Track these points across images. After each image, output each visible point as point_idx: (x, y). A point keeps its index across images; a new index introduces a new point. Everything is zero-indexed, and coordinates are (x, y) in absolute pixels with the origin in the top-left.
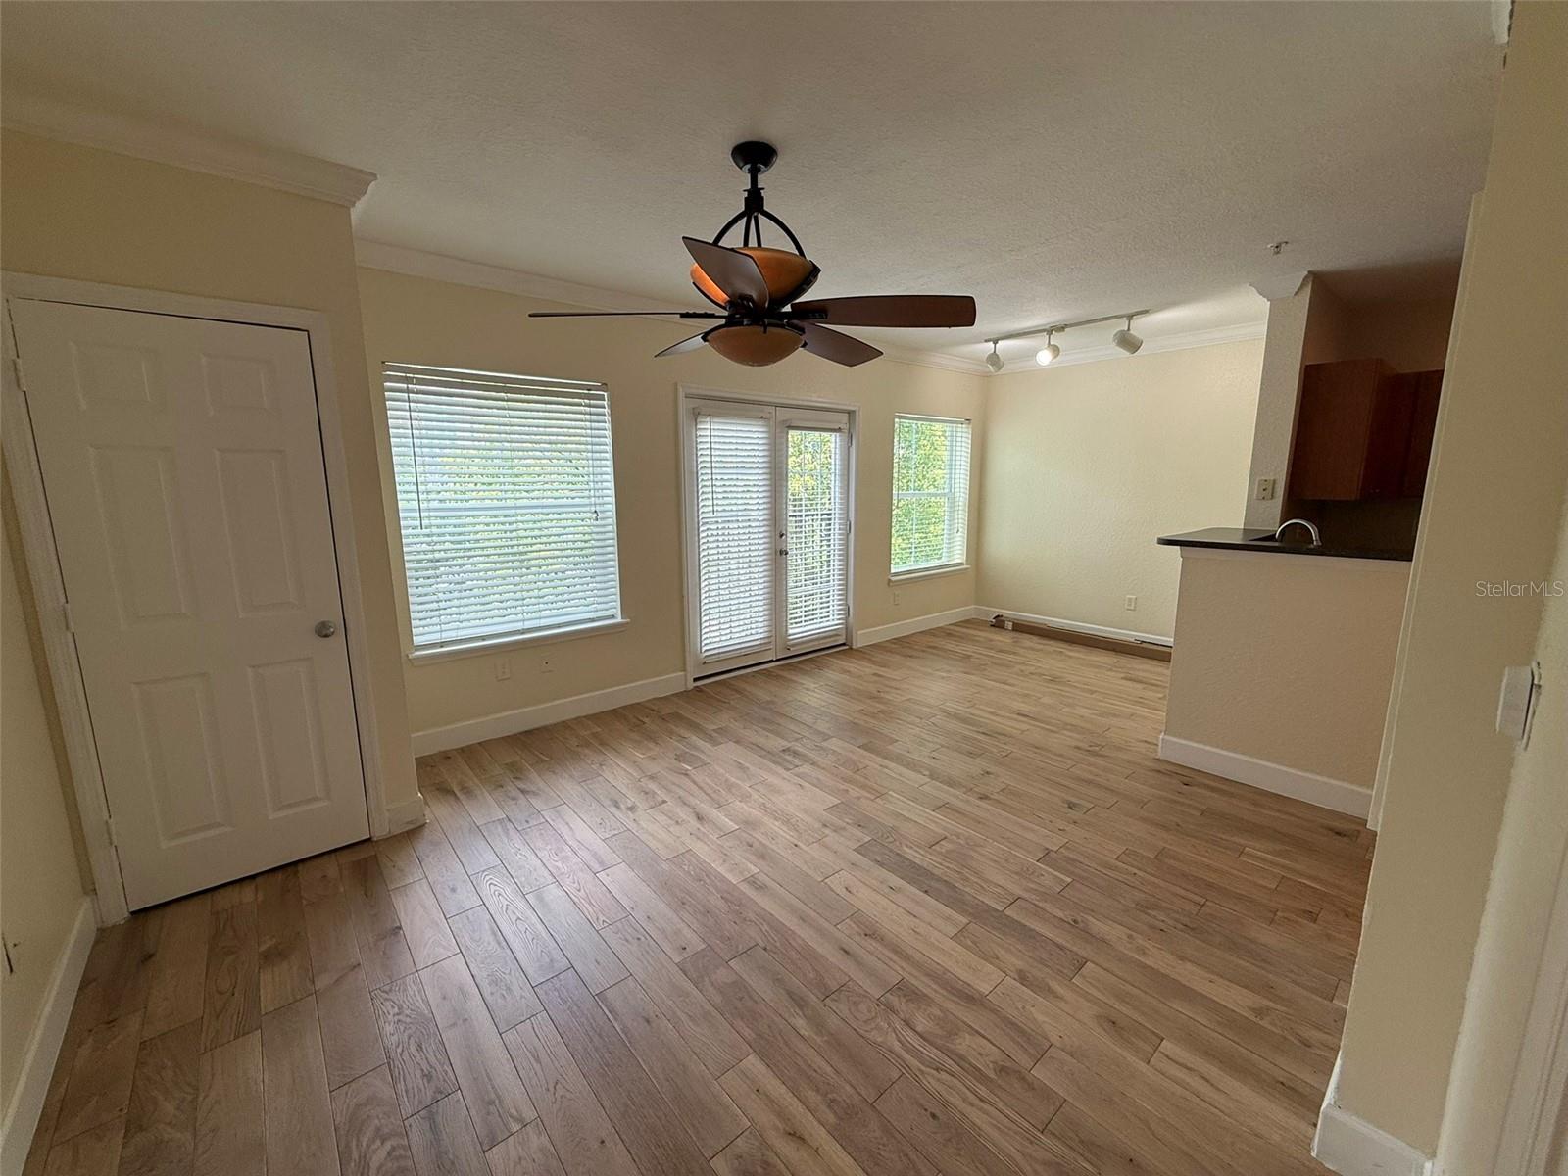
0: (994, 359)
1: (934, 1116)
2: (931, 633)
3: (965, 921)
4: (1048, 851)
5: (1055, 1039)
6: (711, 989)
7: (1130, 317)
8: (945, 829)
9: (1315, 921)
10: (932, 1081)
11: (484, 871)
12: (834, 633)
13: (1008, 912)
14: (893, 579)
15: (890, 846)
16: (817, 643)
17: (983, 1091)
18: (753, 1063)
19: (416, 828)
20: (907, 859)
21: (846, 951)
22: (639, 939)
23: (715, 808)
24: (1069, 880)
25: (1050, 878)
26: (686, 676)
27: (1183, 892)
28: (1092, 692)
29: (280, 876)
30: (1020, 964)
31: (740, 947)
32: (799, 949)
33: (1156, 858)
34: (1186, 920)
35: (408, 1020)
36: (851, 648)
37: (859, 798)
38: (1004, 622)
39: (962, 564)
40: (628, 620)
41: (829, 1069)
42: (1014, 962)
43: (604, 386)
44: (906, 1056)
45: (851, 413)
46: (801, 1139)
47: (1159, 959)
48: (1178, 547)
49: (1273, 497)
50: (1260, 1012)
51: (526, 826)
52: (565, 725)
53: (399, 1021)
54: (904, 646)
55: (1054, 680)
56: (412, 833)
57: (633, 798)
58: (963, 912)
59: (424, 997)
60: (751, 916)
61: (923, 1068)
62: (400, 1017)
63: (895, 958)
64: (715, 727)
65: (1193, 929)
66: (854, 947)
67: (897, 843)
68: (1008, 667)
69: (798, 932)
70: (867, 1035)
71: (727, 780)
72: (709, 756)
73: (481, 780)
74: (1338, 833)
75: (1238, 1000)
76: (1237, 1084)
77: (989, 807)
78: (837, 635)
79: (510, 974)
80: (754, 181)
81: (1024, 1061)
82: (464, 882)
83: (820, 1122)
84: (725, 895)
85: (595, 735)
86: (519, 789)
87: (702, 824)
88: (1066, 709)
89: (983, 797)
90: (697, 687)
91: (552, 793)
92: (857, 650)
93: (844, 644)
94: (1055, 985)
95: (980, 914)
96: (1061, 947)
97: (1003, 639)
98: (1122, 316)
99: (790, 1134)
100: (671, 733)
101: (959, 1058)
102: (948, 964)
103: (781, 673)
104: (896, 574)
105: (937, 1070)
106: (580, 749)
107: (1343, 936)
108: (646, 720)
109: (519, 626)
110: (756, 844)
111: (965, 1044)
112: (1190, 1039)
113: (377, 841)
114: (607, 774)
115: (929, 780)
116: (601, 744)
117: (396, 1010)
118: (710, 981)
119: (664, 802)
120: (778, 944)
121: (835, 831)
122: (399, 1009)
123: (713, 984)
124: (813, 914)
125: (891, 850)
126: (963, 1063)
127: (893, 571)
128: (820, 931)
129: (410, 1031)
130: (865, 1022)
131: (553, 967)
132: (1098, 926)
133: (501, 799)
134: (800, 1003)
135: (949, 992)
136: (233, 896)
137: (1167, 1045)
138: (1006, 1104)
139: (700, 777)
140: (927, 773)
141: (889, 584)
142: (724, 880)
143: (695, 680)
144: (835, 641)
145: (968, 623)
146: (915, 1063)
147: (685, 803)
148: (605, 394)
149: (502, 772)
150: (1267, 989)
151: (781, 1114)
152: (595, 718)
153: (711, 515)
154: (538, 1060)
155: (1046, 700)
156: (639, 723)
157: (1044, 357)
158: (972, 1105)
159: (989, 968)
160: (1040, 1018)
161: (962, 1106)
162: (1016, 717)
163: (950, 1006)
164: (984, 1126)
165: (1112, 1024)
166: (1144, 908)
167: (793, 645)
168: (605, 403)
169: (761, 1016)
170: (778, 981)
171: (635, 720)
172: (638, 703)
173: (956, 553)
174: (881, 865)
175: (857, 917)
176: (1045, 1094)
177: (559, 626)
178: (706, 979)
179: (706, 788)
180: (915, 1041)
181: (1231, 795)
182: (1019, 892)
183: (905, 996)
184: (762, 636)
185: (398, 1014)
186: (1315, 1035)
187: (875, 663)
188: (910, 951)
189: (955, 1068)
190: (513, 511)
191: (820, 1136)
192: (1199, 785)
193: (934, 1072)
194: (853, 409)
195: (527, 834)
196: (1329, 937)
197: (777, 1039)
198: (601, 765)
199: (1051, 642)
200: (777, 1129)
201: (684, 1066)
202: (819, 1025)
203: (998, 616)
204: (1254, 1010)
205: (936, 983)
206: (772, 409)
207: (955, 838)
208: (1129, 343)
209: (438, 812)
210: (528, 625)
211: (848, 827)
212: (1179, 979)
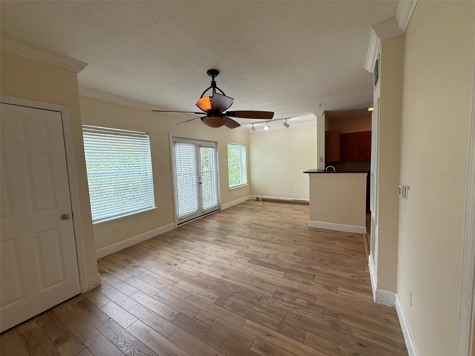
0: (253, 128)
1: (299, 319)
2: (241, 204)
3: (284, 273)
4: (295, 253)
5: (317, 294)
6: (227, 307)
7: (286, 119)
8: (268, 252)
9: (355, 256)
10: (294, 311)
11: (133, 293)
12: (216, 206)
13: (293, 269)
14: (230, 189)
15: (257, 259)
16: (212, 210)
17: (307, 310)
18: (248, 322)
19: (97, 287)
20: (262, 262)
21: (258, 288)
22: (198, 300)
23: (202, 260)
24: (303, 258)
25: (298, 259)
26: (175, 224)
27: (328, 255)
28: (288, 214)
29: (46, 315)
30: (301, 280)
31: (229, 294)
32: (246, 290)
33: (319, 249)
34: (331, 261)
35: (130, 344)
36: (220, 210)
37: (242, 249)
38: (259, 199)
39: (246, 184)
40: (157, 207)
41: (269, 317)
42: (300, 280)
43: (147, 134)
44: (286, 308)
45: (216, 143)
46: (270, 335)
47: (330, 271)
48: (308, 174)
49: (322, 161)
50: (353, 277)
51: (141, 277)
52: (138, 245)
53: (127, 346)
54: (234, 208)
55: (277, 212)
56: (97, 288)
57: (175, 262)
58: (283, 271)
59: (132, 336)
60: (228, 285)
61: (291, 309)
62: (127, 344)
63: (272, 286)
64: (190, 238)
65: (333, 263)
66: (260, 286)
67: (258, 258)
68: (265, 210)
69: (243, 286)
70: (274, 306)
71: (202, 251)
72: (193, 246)
73: (115, 266)
74: (351, 237)
75: (348, 275)
76: (356, 293)
77: (277, 245)
78: (216, 207)
79: (160, 321)
80: (213, 79)
81: (313, 301)
82: (127, 298)
83: (273, 330)
84: (218, 282)
85: (151, 246)
86: (132, 266)
87: (201, 265)
88: (283, 219)
89: (274, 243)
90: (179, 227)
91: (145, 265)
92: (222, 211)
93: (218, 210)
94: (311, 282)
95: (286, 270)
96: (308, 274)
97: (260, 203)
98: (284, 119)
99: (267, 335)
100: (177, 241)
101: (298, 305)
102: (286, 284)
103: (203, 219)
104: (231, 188)
105: (294, 309)
106: (148, 251)
107: (361, 257)
108: (166, 239)
109: (121, 212)
110: (220, 266)
111: (298, 301)
112: (344, 286)
113: (84, 294)
114: (161, 257)
115: (258, 241)
116: (155, 248)
117: (123, 343)
118: (225, 305)
119: (185, 261)
120: (240, 291)
121: (240, 259)
122: (124, 342)
123: (227, 305)
124: (245, 281)
125: (258, 260)
126: (300, 306)
127: (230, 187)
128: (249, 284)
129: (133, 347)
130: (272, 303)
131: (174, 315)
132: (314, 267)
133: (127, 271)
134: (253, 303)
135: (289, 290)
136: (27, 326)
137: (339, 289)
138: (313, 311)
139: (193, 252)
140: (257, 240)
141: (229, 191)
142: (215, 278)
143: (178, 225)
144: (216, 209)
145: (249, 200)
146: (288, 309)
147: (192, 260)
148: (148, 136)
149: (122, 262)
150: (352, 272)
151: (262, 331)
152: (149, 241)
153: (181, 173)
154: (184, 341)
155: (278, 217)
156: (165, 240)
157: (266, 128)
158: (306, 314)
159: (295, 282)
160: (311, 290)
161: (304, 315)
162: (272, 222)
163: (291, 294)
164: (311, 318)
165: (327, 287)
166: (322, 261)
167: (205, 211)
168: (148, 139)
169: (244, 309)
170: (244, 300)
171: (163, 240)
172: (161, 234)
173: (245, 181)
174: (257, 264)
175: (257, 278)
176: (321, 307)
177: (134, 211)
178: (224, 305)
179: (197, 255)
180: (287, 304)
181: (327, 232)
182: (293, 263)
183: (279, 294)
184: (196, 209)
185: (125, 344)
186: (365, 279)
187: (229, 213)
188: (274, 283)
189: (299, 307)
190: (118, 174)
191: (275, 333)
192: (320, 231)
193: (294, 310)
194: (217, 141)
195: (142, 279)
196: (359, 258)
197: (251, 314)
198: (158, 254)
199: (272, 203)
200: (263, 335)
201: (230, 328)
202: (261, 307)
203: (257, 198)
204: (351, 277)
205: (284, 289)
206: (196, 141)
207: (272, 254)
208: (287, 125)
209: (104, 279)
210: (124, 212)
211: (243, 257)
212: (335, 274)
